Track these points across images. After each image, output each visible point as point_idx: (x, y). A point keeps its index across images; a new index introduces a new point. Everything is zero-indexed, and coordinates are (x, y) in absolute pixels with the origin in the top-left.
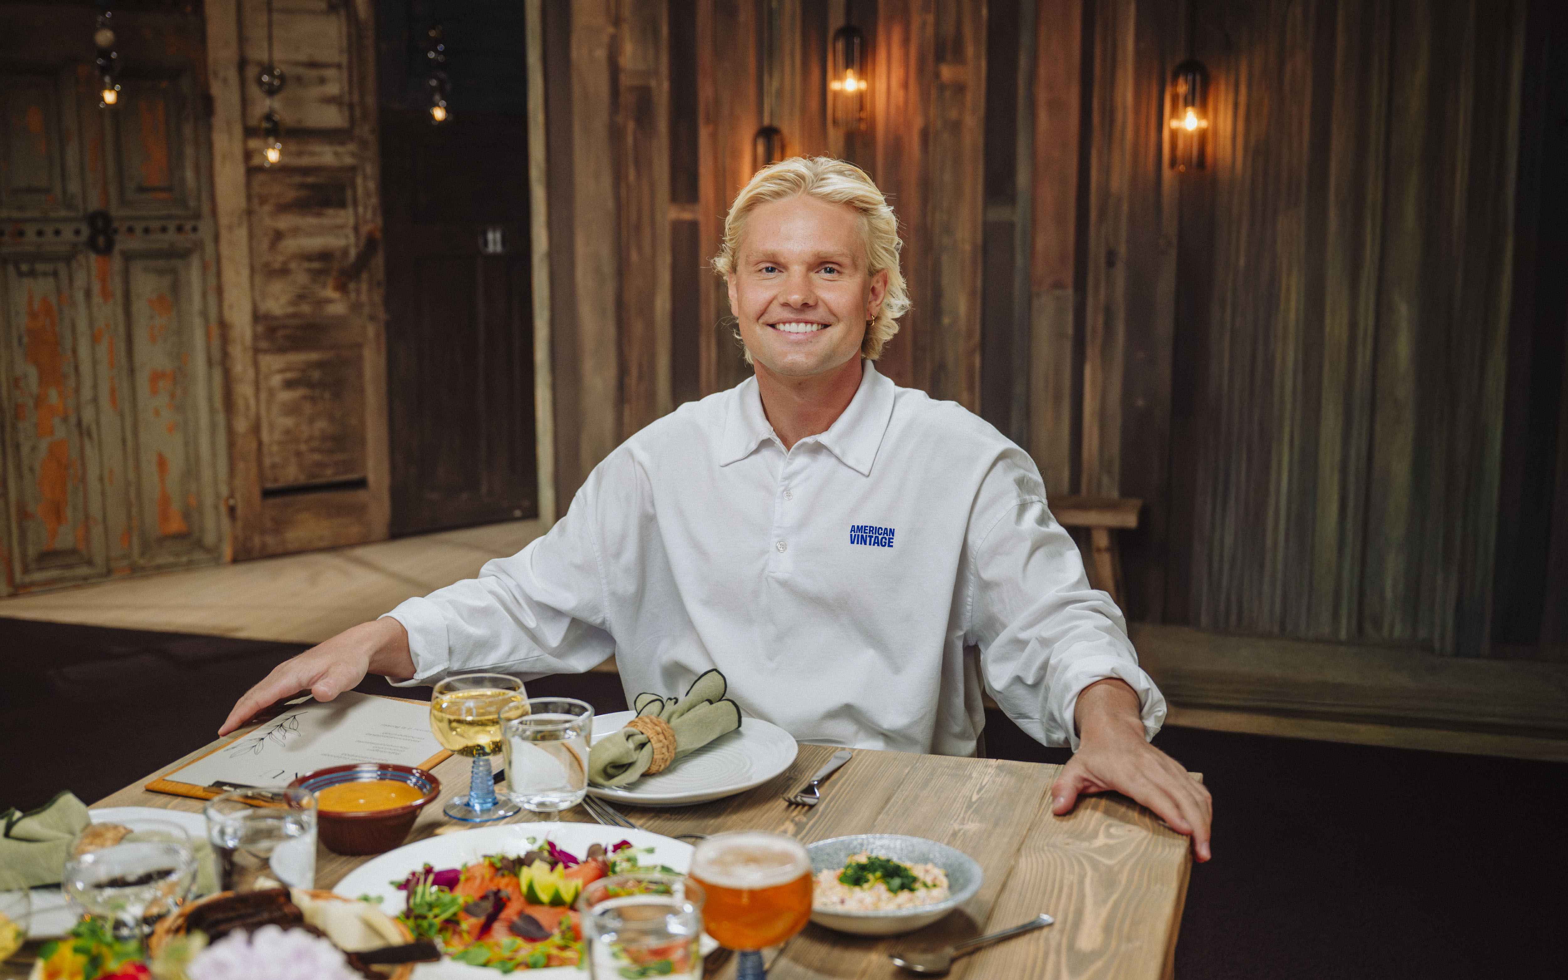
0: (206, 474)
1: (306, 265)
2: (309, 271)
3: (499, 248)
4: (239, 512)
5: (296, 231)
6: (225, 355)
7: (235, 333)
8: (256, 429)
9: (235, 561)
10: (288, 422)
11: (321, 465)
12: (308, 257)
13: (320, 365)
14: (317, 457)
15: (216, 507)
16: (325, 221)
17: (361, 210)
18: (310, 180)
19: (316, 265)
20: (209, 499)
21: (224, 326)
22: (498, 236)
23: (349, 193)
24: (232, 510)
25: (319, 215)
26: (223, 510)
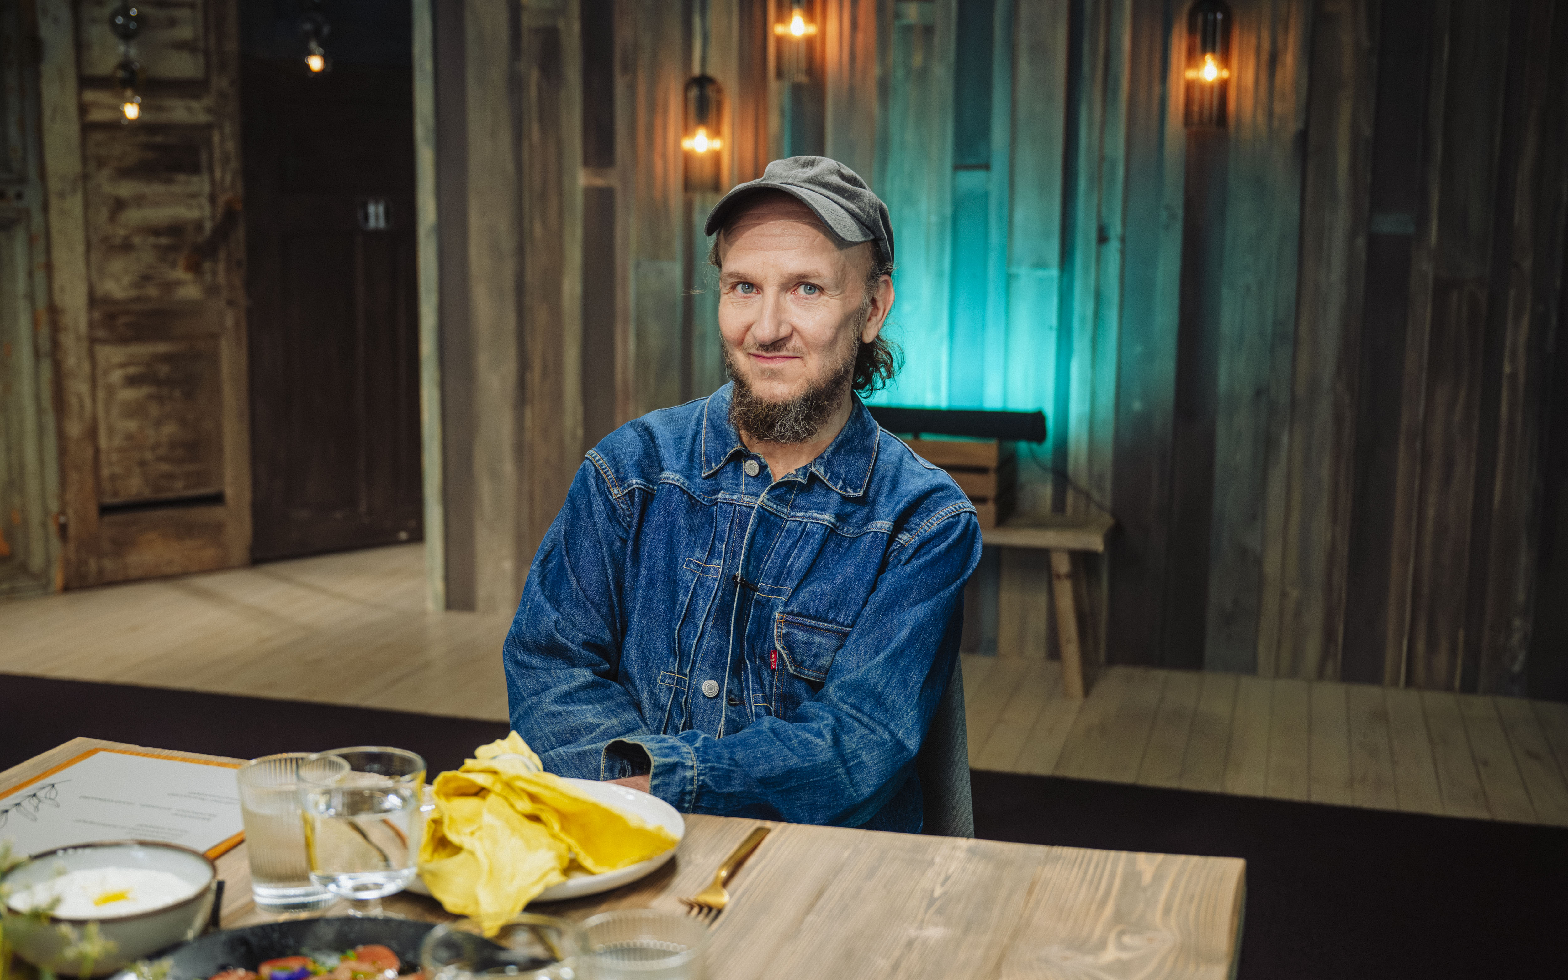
0: (33, 486)
1: (152, 240)
2: (155, 247)
3: (382, 224)
4: (72, 531)
5: (139, 200)
6: (55, 344)
7: (67, 320)
8: (92, 433)
9: (67, 588)
10: (132, 425)
11: (170, 476)
12: (155, 231)
13: (167, 358)
14: (165, 467)
15: (44, 525)
16: (176, 189)
17: (218, 174)
18: (159, 139)
19: (164, 241)
20: (35, 515)
21: (54, 311)
22: (381, 209)
23: (204, 156)
24: (63, 530)
25: (169, 181)
26: (53, 529)
